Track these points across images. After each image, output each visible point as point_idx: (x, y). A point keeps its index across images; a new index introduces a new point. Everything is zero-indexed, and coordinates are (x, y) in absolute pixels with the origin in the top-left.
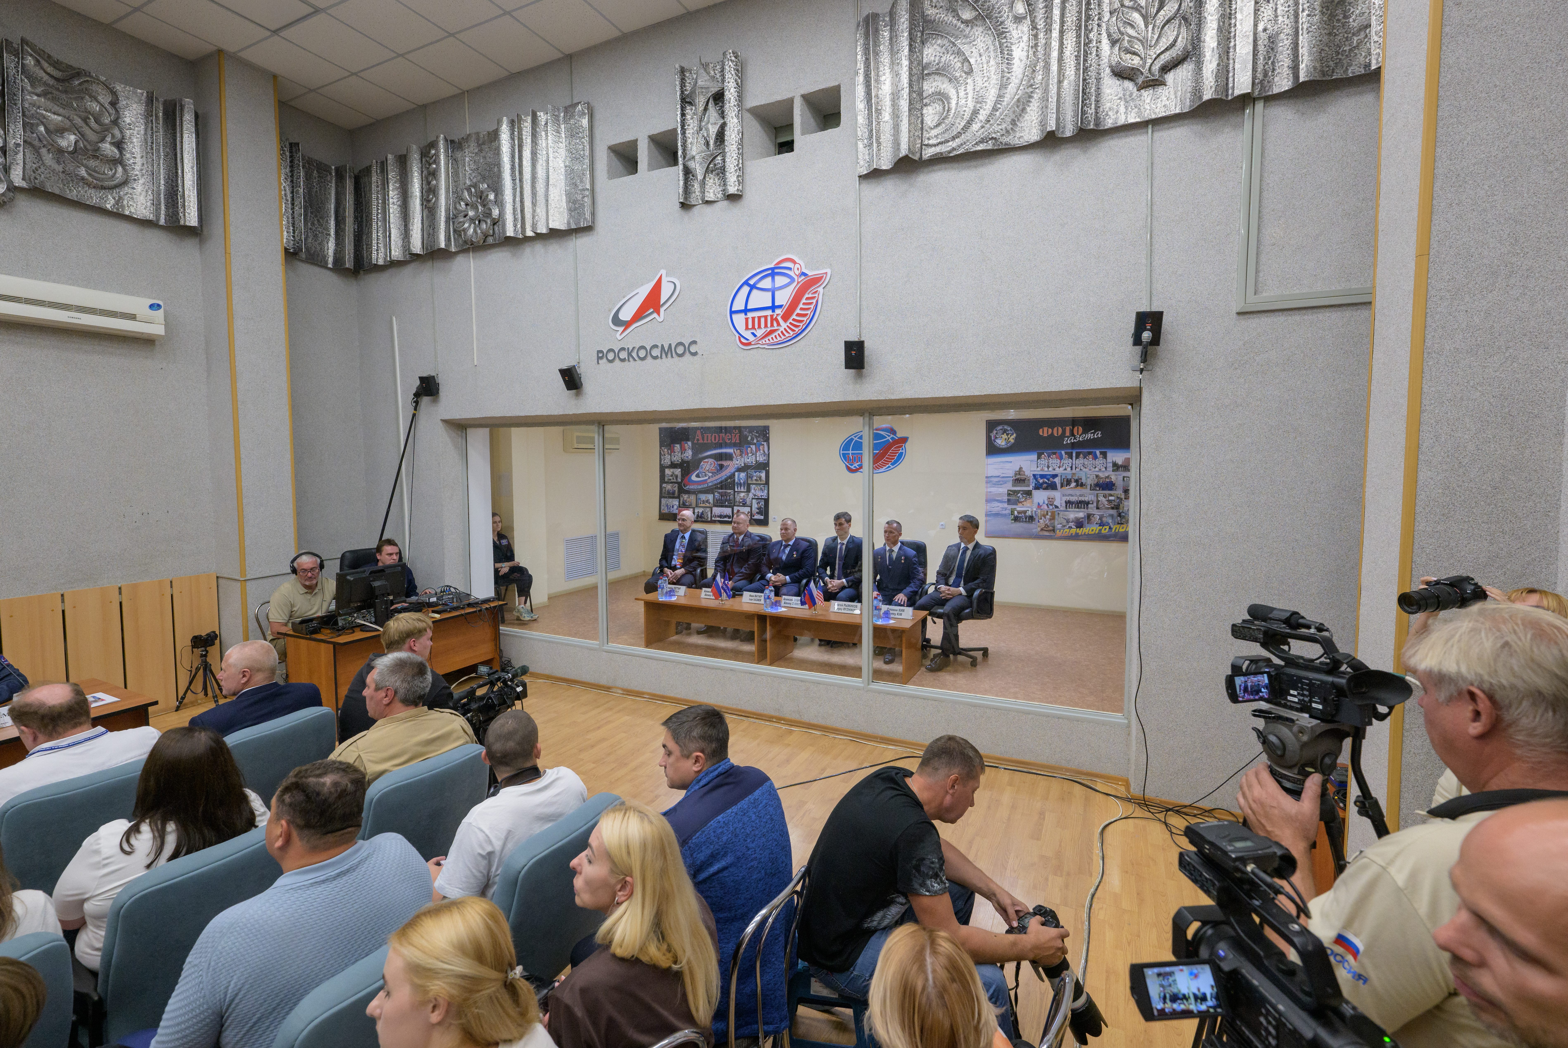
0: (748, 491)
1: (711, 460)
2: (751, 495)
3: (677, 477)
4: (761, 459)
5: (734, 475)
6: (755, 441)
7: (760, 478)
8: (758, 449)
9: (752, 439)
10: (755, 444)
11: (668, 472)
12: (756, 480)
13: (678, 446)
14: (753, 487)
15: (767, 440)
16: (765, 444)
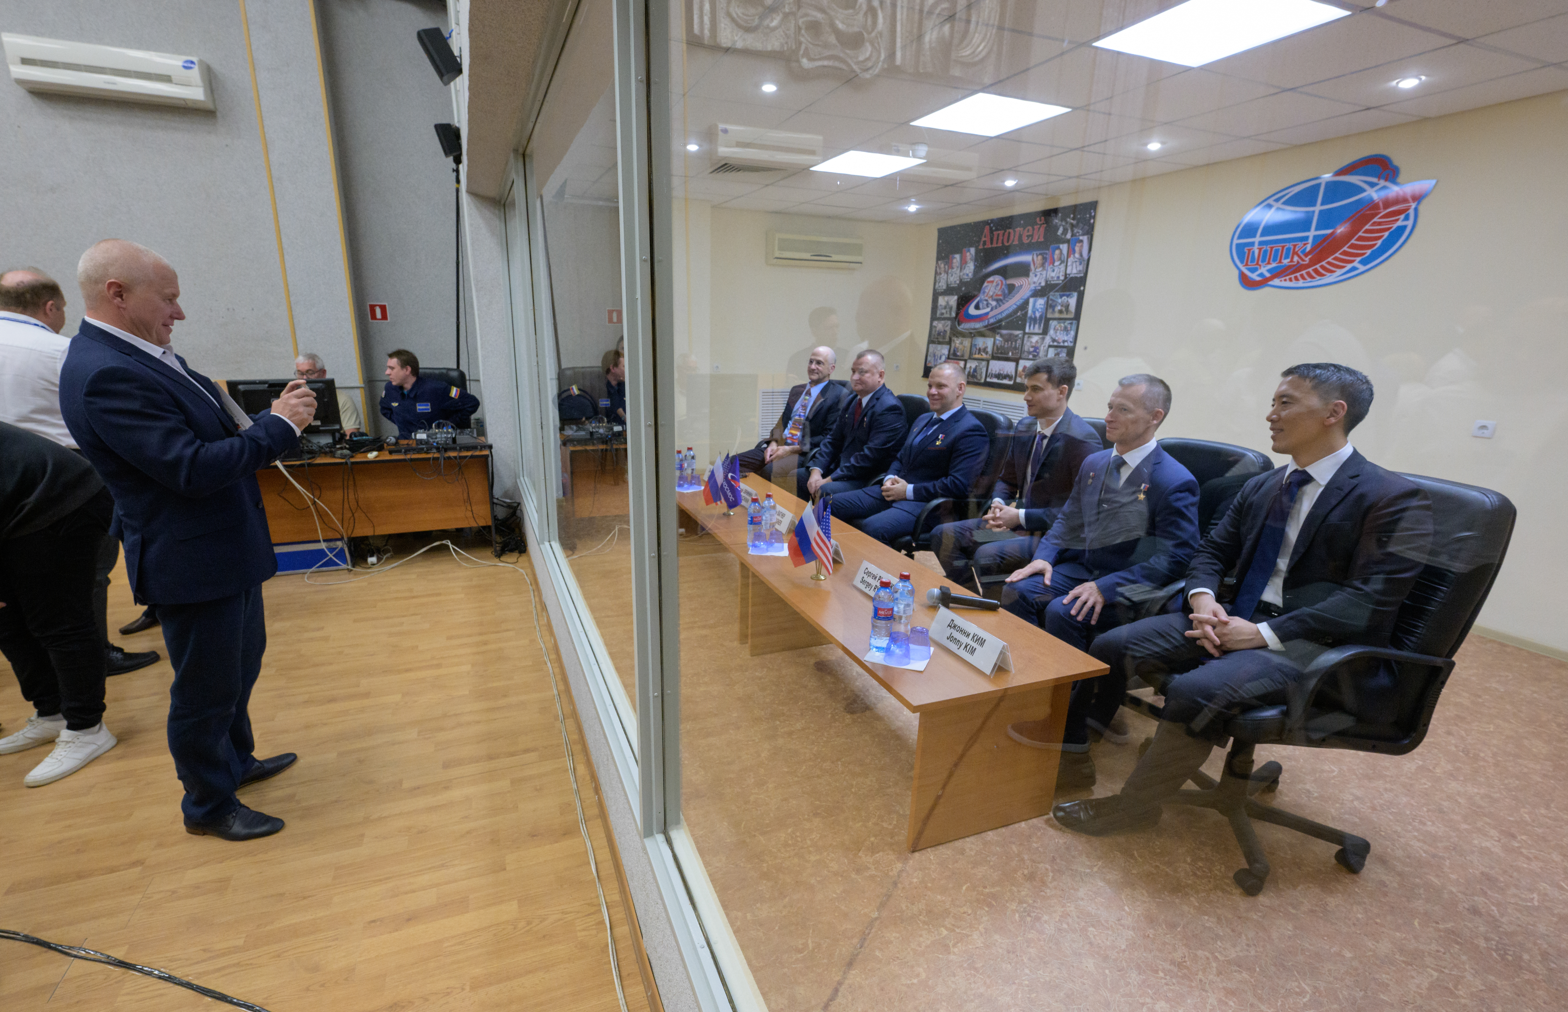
0: (1045, 332)
1: (997, 278)
2: (1048, 340)
3: (951, 308)
4: (1074, 270)
5: (1026, 302)
6: (1069, 236)
7: (1067, 306)
8: (1071, 251)
9: (1065, 232)
10: (1068, 241)
11: (942, 301)
12: (1061, 312)
13: (957, 256)
14: (1053, 324)
15: (1090, 232)
16: (1085, 239)
